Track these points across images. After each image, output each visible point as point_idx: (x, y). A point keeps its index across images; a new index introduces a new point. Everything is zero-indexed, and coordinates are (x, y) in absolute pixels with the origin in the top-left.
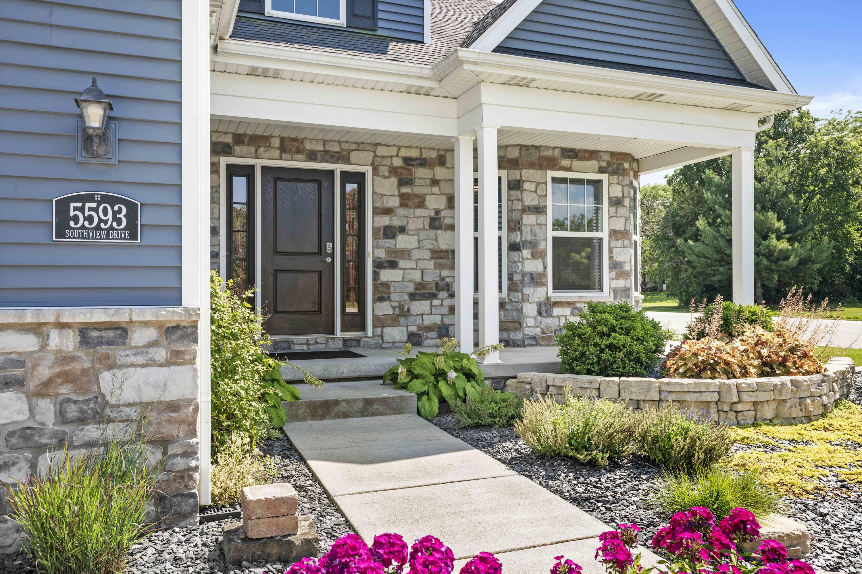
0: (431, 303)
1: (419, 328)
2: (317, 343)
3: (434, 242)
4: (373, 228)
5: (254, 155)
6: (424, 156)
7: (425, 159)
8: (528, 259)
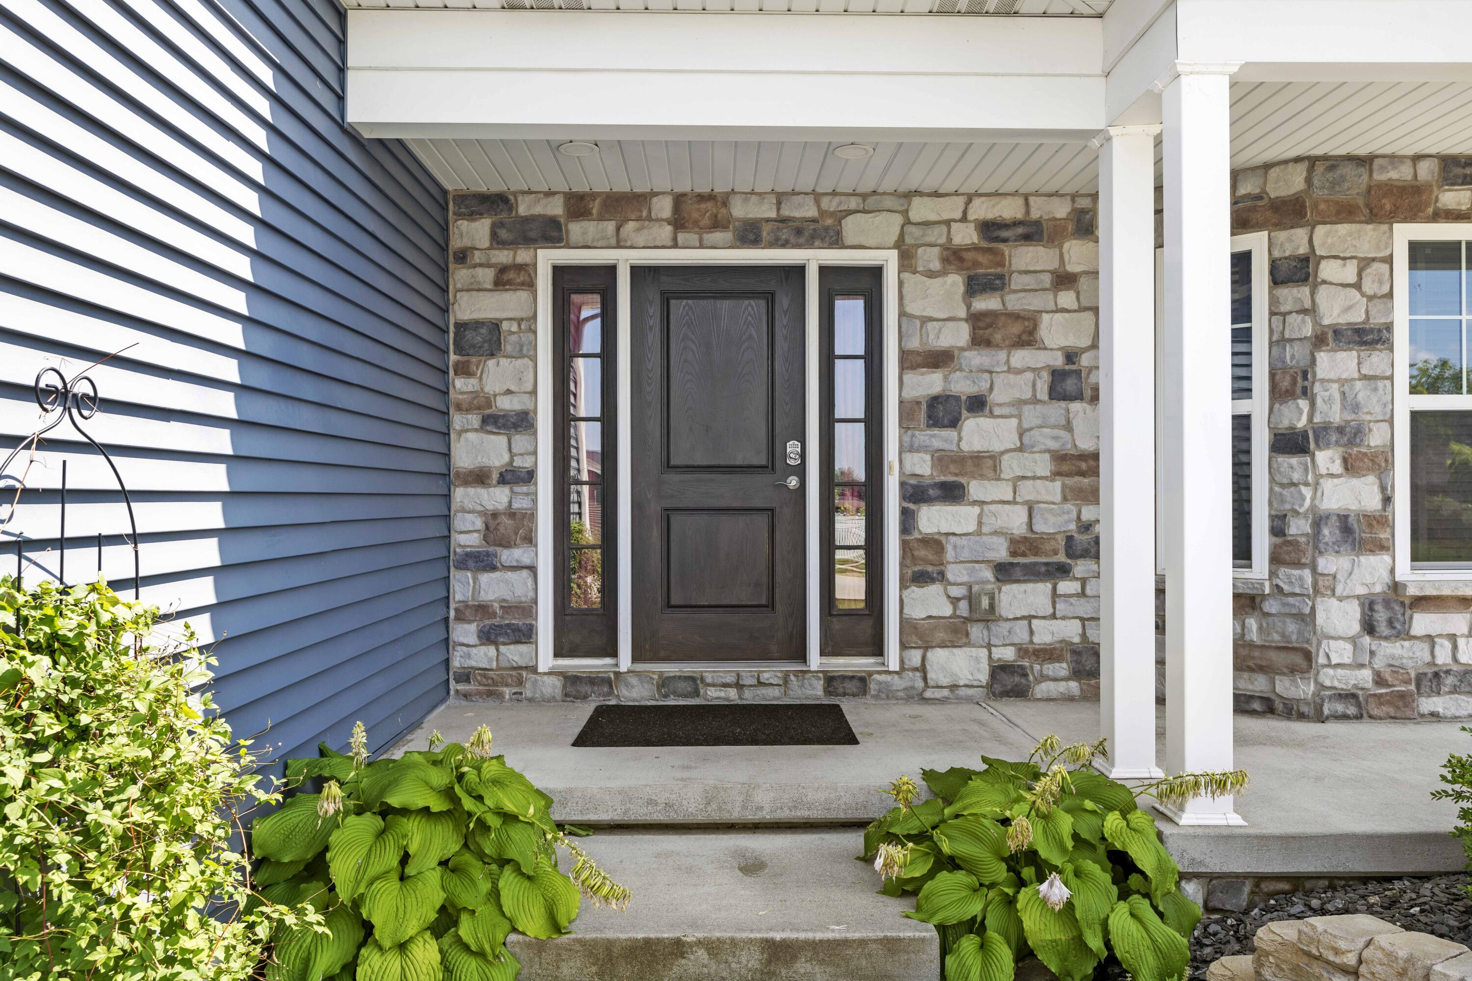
0: (1054, 589)
1: (1022, 651)
2: (760, 683)
3: (1062, 433)
4: (901, 402)
5: (613, 241)
6: (1035, 215)
7: (1037, 223)
8: (1332, 476)
